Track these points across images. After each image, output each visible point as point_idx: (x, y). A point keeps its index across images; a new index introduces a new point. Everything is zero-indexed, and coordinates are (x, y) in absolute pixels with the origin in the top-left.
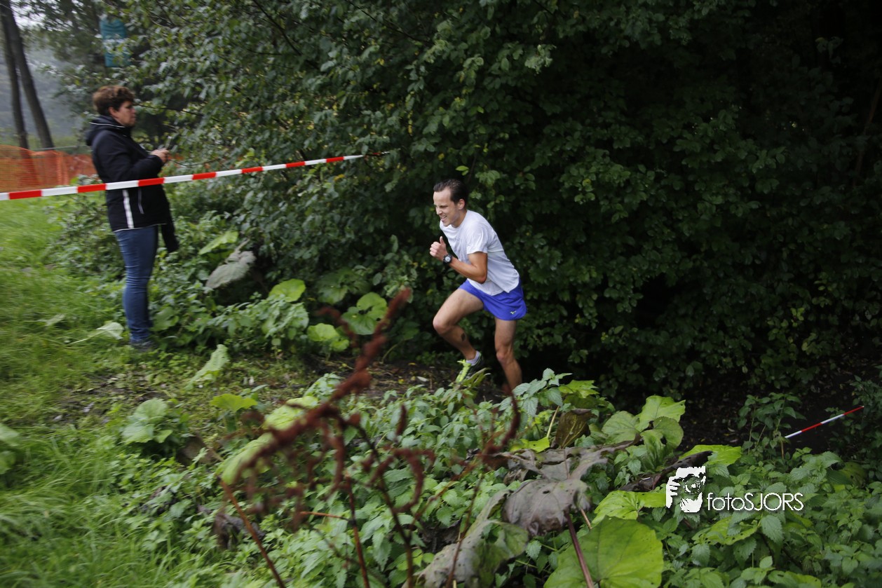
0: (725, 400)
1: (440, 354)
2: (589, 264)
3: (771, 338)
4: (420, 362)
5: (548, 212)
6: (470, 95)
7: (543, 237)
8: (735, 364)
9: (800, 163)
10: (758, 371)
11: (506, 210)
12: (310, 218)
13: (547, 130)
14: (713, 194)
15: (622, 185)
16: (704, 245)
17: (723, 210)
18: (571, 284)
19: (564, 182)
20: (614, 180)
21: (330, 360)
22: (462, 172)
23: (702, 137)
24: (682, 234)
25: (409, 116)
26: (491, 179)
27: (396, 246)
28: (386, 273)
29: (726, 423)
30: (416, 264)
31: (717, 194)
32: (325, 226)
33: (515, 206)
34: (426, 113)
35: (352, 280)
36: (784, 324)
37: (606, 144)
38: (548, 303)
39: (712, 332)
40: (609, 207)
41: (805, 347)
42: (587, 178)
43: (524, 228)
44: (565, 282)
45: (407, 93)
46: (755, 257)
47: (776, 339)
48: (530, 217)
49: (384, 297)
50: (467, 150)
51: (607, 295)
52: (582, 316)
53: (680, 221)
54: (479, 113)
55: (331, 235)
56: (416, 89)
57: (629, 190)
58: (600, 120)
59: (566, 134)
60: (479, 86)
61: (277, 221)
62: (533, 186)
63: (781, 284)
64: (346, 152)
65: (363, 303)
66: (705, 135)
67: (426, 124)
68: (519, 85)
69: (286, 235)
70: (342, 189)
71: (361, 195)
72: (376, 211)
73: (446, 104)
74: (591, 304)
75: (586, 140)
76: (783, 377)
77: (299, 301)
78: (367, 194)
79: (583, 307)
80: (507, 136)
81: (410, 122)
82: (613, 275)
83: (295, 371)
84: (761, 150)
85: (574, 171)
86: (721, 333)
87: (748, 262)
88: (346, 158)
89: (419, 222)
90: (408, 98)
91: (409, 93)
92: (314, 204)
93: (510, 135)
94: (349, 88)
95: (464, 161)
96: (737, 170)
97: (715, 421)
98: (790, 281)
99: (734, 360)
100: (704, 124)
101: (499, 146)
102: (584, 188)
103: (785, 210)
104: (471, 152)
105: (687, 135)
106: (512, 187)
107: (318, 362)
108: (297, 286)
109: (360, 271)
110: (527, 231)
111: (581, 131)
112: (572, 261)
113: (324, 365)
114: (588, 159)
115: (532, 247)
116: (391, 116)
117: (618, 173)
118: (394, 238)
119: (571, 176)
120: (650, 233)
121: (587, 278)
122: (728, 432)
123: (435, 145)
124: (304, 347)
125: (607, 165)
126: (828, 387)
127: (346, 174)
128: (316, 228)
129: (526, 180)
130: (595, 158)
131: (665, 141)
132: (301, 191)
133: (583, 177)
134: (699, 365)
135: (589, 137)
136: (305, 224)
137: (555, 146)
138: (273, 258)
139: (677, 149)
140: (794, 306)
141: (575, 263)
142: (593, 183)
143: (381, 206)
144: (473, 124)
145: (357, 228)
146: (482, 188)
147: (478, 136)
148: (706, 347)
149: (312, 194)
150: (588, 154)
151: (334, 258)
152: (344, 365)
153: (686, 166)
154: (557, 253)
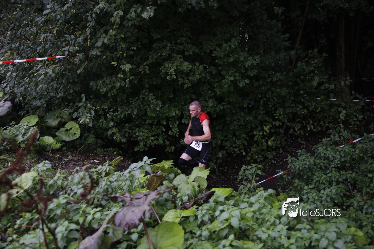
0: (236, 167)
1: (106, 150)
2: (175, 107)
3: (255, 140)
4: (96, 153)
5: (156, 83)
6: (118, 29)
7: (153, 95)
8: (240, 152)
9: (267, 63)
10: (250, 154)
11: (136, 82)
12: (41, 86)
13: (154, 46)
14: (229, 76)
15: (188, 72)
16: (226, 98)
17: (234, 82)
18: (166, 116)
19: (162, 70)
20: (184, 70)
21: (51, 153)
22: (114, 65)
23: (224, 50)
24: (217, 93)
25: (88, 38)
26: (128, 68)
27: (84, 100)
28: (79, 112)
29: (236, 178)
30: (94, 108)
31: (231, 76)
32: (49, 90)
33: (140, 80)
34: (97, 36)
35: (62, 115)
36: (261, 133)
37: (181, 52)
38: (157, 125)
39: (230, 137)
40: (182, 82)
41: (269, 143)
42: (173, 68)
43: (144, 91)
44: (164, 115)
45: (87, 27)
46: (249, 104)
47: (257, 140)
48: (147, 86)
49: (78, 123)
50: (116, 54)
51: (183, 122)
52: (172, 131)
53: (216, 88)
54: (122, 37)
55: (52, 94)
56: (91, 25)
57: (192, 74)
58: (179, 42)
59: (163, 48)
60: (121, 25)
61: (23, 87)
62: (148, 71)
63: (260, 115)
64: (58, 54)
65: (68, 126)
66: (226, 49)
67: (97, 42)
68: (141, 24)
69: (28, 94)
70: (57, 72)
71: (66, 75)
72: (74, 83)
73: (106, 32)
74: (176, 126)
75: (172, 51)
76: (261, 156)
77: (35, 126)
78: (69, 74)
79: (172, 127)
80: (135, 48)
81: (89, 41)
82: (186, 112)
83: (33, 159)
84: (250, 56)
85: (166, 65)
86: (234, 138)
87: (245, 106)
88: (57, 57)
89: (95, 88)
90: (88, 29)
91: (88, 27)
92: (43, 79)
93: (137, 47)
94: (59, 23)
95: (115, 59)
96: (240, 65)
97: (232, 177)
98: (264, 114)
99: (240, 150)
100: (225, 44)
101: (131, 53)
102: (171, 73)
103: (261, 83)
104: (118, 56)
105: (218, 49)
106: (138, 72)
107: (45, 154)
108: (35, 118)
109: (67, 111)
110: (146, 92)
111: (170, 46)
112: (167, 106)
113: (48, 156)
114: (173, 60)
115: (148, 99)
116: (79, 37)
117: (186, 66)
118: (83, 95)
119: (166, 67)
120: (202, 93)
121: (174, 114)
122: (237, 181)
123: (101, 52)
124: (38, 148)
125: (182, 62)
126: (279, 160)
127: (58, 64)
128: (44, 91)
129: (145, 69)
130: (176, 59)
131: (208, 52)
132: (35, 72)
133: (170, 67)
134: (224, 152)
135: (174, 49)
136: (38, 89)
137: (158, 53)
138: (23, 105)
139: (213, 55)
140: (266, 126)
141: (169, 107)
142: (175, 70)
143: (76, 80)
144: (119, 42)
145: (65, 90)
146: (124, 72)
147: (121, 48)
148: (228, 144)
149: (41, 75)
150: (173, 57)
151: (54, 105)
152: (58, 156)
153: (218, 62)
154: (160, 102)
